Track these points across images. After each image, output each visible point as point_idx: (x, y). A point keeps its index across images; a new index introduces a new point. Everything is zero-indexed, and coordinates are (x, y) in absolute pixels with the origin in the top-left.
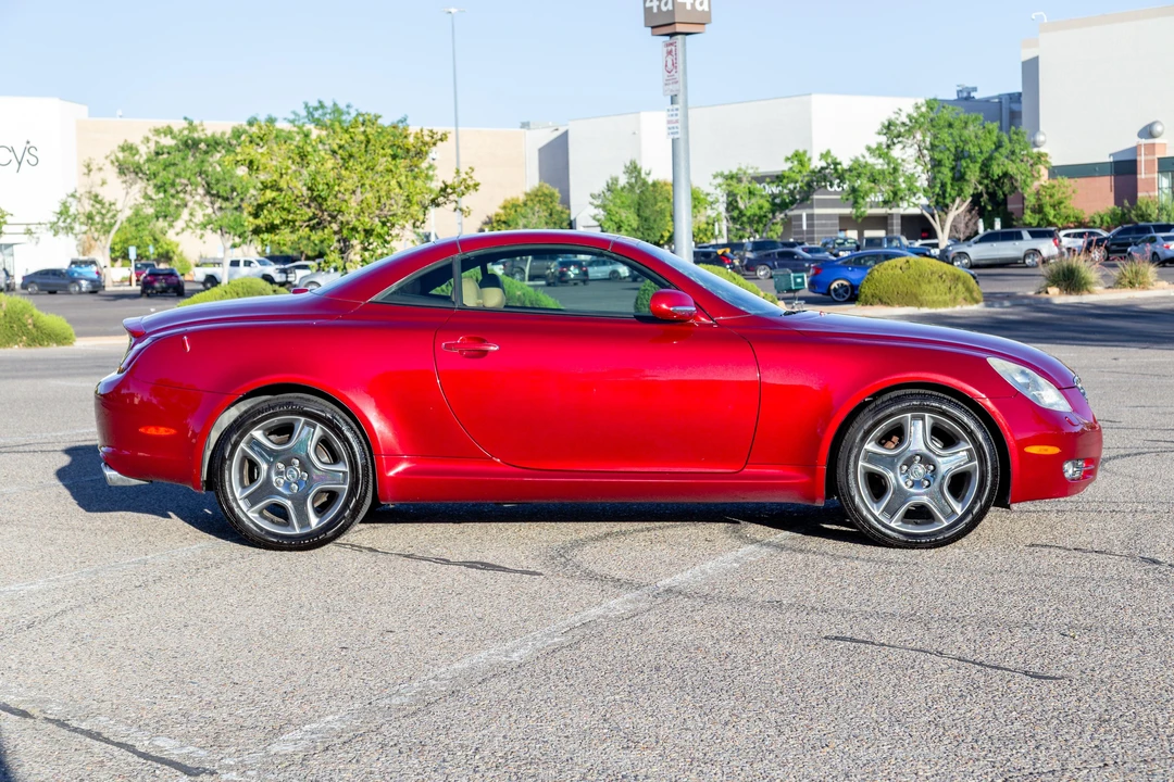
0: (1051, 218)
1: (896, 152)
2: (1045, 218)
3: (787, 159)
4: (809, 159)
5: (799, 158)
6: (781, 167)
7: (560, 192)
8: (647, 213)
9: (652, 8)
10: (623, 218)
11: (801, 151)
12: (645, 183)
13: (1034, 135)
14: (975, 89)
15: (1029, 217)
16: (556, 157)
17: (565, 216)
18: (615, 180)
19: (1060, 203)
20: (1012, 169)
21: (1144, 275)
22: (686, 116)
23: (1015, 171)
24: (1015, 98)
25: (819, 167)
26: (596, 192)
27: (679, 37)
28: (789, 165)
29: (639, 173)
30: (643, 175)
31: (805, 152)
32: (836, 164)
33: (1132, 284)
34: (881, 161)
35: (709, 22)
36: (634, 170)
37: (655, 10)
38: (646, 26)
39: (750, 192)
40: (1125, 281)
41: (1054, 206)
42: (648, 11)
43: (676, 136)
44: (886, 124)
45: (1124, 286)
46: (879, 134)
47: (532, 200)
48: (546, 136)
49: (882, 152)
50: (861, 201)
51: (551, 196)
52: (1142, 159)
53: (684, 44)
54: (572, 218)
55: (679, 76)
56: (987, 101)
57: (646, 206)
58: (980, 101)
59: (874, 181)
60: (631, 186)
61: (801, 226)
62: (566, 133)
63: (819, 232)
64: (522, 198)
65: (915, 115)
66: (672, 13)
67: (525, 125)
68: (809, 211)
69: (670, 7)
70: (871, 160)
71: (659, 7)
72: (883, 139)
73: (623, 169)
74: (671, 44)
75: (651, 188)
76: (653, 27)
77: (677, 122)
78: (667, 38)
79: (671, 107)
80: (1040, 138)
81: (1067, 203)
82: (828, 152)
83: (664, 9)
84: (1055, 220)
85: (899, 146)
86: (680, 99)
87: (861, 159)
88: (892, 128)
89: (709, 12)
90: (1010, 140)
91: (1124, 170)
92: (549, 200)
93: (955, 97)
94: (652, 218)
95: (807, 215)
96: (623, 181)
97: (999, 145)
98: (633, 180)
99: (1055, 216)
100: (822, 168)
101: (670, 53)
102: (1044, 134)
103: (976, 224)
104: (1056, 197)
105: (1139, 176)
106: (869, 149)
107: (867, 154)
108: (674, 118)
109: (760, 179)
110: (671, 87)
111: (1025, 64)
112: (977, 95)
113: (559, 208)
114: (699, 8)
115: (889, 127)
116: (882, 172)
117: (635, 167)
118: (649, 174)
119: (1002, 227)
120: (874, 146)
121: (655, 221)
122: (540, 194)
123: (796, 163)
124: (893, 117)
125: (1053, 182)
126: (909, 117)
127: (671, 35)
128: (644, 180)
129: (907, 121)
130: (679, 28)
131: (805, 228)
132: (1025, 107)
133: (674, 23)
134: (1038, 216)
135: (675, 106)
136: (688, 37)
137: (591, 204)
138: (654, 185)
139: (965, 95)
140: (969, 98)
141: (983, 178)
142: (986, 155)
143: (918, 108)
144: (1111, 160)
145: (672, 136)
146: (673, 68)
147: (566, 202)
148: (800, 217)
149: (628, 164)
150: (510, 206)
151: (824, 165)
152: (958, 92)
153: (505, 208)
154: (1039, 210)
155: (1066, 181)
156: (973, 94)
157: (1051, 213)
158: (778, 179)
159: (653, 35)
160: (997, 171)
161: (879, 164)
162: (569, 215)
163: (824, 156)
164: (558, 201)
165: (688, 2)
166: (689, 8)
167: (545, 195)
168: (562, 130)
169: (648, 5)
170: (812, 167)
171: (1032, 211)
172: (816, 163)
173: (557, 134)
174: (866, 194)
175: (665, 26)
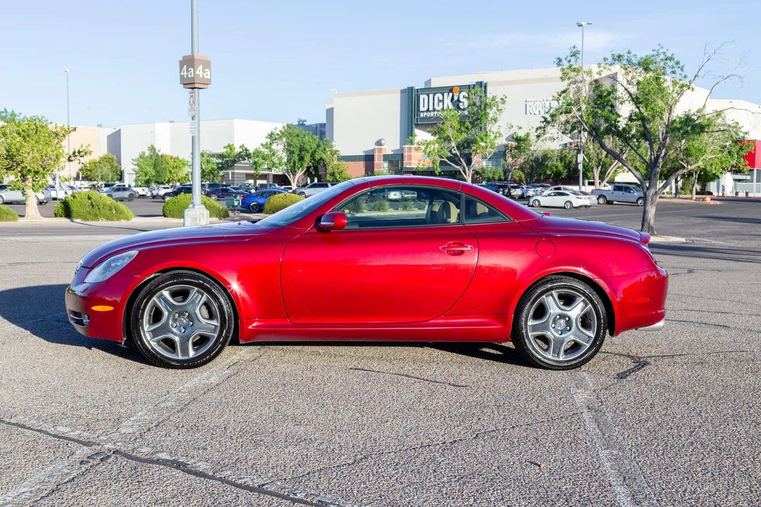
1: (274, 147)
2: (335, 178)
3: (225, 147)
4: (235, 148)
5: (230, 147)
6: (222, 151)
7: (117, 157)
8: (159, 169)
10: (148, 171)
11: (231, 144)
12: (157, 155)
13: (332, 142)
14: (305, 121)
15: (328, 178)
16: (115, 141)
17: (118, 168)
18: (144, 153)
19: (342, 172)
20: (324, 157)
21: (384, 206)
22: (199, 126)
24: (323, 125)
25: (239, 152)
26: (135, 158)
27: (196, 90)
28: (226, 150)
29: (155, 150)
30: (157, 152)
31: (233, 145)
32: (246, 150)
33: (379, 210)
34: (267, 150)
35: (210, 83)
36: (152, 149)
37: (185, 77)
38: (181, 84)
39: (208, 161)
40: (376, 208)
41: (339, 173)
42: (182, 77)
45: (376, 210)
46: (267, 138)
47: (103, 161)
48: (111, 131)
49: (268, 146)
50: (258, 168)
51: (112, 159)
52: (376, 155)
53: (198, 93)
54: (122, 169)
55: (196, 107)
56: (311, 126)
57: (158, 166)
58: (308, 126)
59: (264, 159)
60: (151, 156)
61: (229, 177)
62: (120, 130)
63: (237, 181)
64: (98, 159)
65: (283, 130)
66: (193, 78)
67: (99, 126)
68: (233, 171)
69: (193, 76)
70: (263, 150)
71: (187, 75)
72: (268, 140)
73: (148, 148)
74: (192, 93)
75: (160, 158)
76: (184, 85)
77: (195, 128)
78: (191, 90)
81: (345, 172)
82: (243, 145)
83: (190, 76)
85: (276, 144)
86: (196, 118)
87: (258, 149)
88: (273, 136)
89: (210, 79)
90: (324, 144)
91: (369, 159)
92: (111, 161)
93: (297, 124)
94: (160, 171)
95: (232, 173)
96: (147, 153)
97: (318, 146)
98: (152, 153)
99: (339, 178)
100: (241, 152)
101: (192, 97)
102: (336, 142)
103: (306, 179)
104: (340, 169)
105: (375, 162)
106: (262, 145)
107: (261, 147)
108: (193, 126)
109: (213, 156)
110: (192, 112)
111: (327, 110)
112: (306, 123)
113: (116, 165)
114: (206, 77)
115: (271, 135)
116: (267, 155)
117: (153, 147)
118: (159, 151)
119: (318, 181)
120: (264, 143)
121: (161, 173)
122: (107, 158)
124: (274, 131)
125: (339, 163)
126: (280, 131)
127: (193, 88)
129: (279, 133)
130: (197, 86)
131: (231, 178)
132: (327, 129)
133: (194, 83)
134: (332, 177)
135: (194, 121)
136: (200, 90)
137: (132, 163)
138: (162, 156)
139: (301, 123)
140: (303, 125)
141: (312, 160)
142: (313, 150)
143: (284, 128)
144: (364, 154)
145: (192, 135)
146: (193, 103)
147: (119, 162)
148: (229, 173)
149: (150, 146)
150: (93, 163)
152: (299, 121)
153: (90, 163)
154: (333, 174)
155: (344, 163)
158: (221, 156)
159: (184, 88)
160: (317, 157)
161: (266, 151)
163: (242, 147)
164: (116, 161)
165: (201, 74)
166: (201, 76)
167: (109, 158)
168: (117, 129)
169: (182, 74)
170: (236, 151)
171: (330, 175)
172: (238, 150)
173: (115, 130)
174: (261, 165)
175: (190, 84)
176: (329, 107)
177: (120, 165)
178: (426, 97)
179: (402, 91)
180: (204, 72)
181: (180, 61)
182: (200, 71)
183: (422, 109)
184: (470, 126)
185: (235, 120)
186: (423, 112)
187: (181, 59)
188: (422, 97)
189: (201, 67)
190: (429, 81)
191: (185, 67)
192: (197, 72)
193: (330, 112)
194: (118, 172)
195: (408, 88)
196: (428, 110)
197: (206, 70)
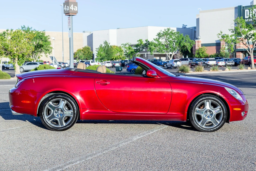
0: (201, 56)
1: (160, 40)
2: (200, 55)
3: (138, 41)
4: (143, 41)
5: (140, 40)
6: (137, 43)
7: (91, 48)
8: (109, 53)
9: (65, 10)
10: (102, 54)
11: (141, 39)
12: (108, 46)
13: (198, 36)
14: (186, 26)
15: (196, 55)
16: (90, 38)
17: (92, 53)
18: (102, 45)
19: (203, 52)
21: (201, 69)
22: (72, 33)
23: (186, 45)
24: (195, 28)
25: (145, 43)
26: (97, 48)
27: (71, 16)
28: (138, 42)
29: (107, 44)
30: (108, 44)
31: (142, 40)
32: (148, 42)
33: (198, 71)
34: (157, 42)
35: (77, 13)
36: (106, 43)
37: (66, 10)
38: (64, 13)
39: (129, 48)
41: (202, 53)
42: (64, 10)
43: (70, 37)
44: (158, 33)
45: (196, 71)
46: (157, 36)
47: (84, 49)
48: (89, 34)
49: (157, 40)
50: (152, 51)
51: (89, 48)
52: (222, 42)
53: (72, 17)
54: (93, 54)
55: (71, 24)
56: (189, 28)
57: (109, 51)
58: (188, 28)
59: (155, 47)
60: (105, 46)
61: (145, 56)
62: (92, 34)
63: (149, 58)
64: (82, 49)
65: (164, 32)
66: (69, 11)
67: (84, 32)
68: (147, 53)
69: (68, 10)
70: (154, 42)
71: (66, 9)
72: (158, 37)
73: (103, 43)
74: (69, 17)
75: (110, 47)
76: (65, 14)
77: (70, 34)
78: (69, 16)
79: (69, 31)
80: (199, 37)
81: (205, 52)
83: (67, 10)
84: (202, 56)
85: (161, 39)
86: (71, 29)
87: (152, 42)
88: (160, 34)
89: (77, 11)
91: (218, 45)
92: (88, 49)
94: (110, 54)
95: (146, 54)
96: (103, 45)
97: (183, 39)
98: (106, 45)
99: (202, 55)
100: (146, 43)
101: (69, 19)
102: (200, 36)
103: (182, 57)
104: (202, 51)
105: (221, 46)
106: (154, 39)
107: (154, 40)
108: (70, 33)
109: (132, 46)
110: (69, 27)
112: (187, 27)
113: (91, 51)
114: (75, 10)
115: (159, 34)
116: (157, 45)
117: (106, 42)
118: (109, 44)
120: (155, 39)
121: (111, 55)
122: (86, 48)
123: (140, 42)
124: (160, 32)
125: (202, 47)
126: (163, 32)
127: (69, 15)
128: (108, 45)
129: (163, 33)
130: (70, 14)
131: (146, 57)
132: (197, 30)
133: (69, 13)
134: (198, 55)
135: (70, 31)
136: (73, 16)
137: (96, 50)
138: (111, 46)
139: (184, 27)
140: (185, 28)
141: (179, 46)
142: (179, 41)
143: (165, 30)
144: (215, 42)
145: (69, 37)
146: (70, 23)
147: (92, 50)
148: (145, 54)
149: (105, 41)
150: (79, 51)
151: (146, 42)
152: (183, 26)
153: (78, 51)
154: (198, 54)
155: (205, 47)
156: (186, 27)
157: (201, 55)
158: (137, 46)
159: (66, 15)
160: (182, 45)
161: (156, 42)
162: (93, 53)
163: (146, 41)
164: (90, 50)
165: (73, 9)
166: (73, 10)
167: (87, 48)
168: (91, 33)
169: (64, 9)
170: (143, 43)
171: (197, 54)
172: (144, 42)
173: (90, 34)
174: (153, 50)
175: (68, 13)
176: (197, 17)
177: (93, 51)
178: (248, 11)
179: (236, 8)
180: (74, 7)
181: (64, 3)
182: (72, 7)
183: (246, 17)
184: (252, 27)
185: (149, 27)
186: (247, 19)
187: (64, 2)
188: (246, 11)
189: (72, 5)
190: (252, 2)
191: (66, 5)
192: (71, 8)
193: (198, 20)
194: (92, 55)
195: (239, 6)
196: (249, 18)
197: (75, 7)
